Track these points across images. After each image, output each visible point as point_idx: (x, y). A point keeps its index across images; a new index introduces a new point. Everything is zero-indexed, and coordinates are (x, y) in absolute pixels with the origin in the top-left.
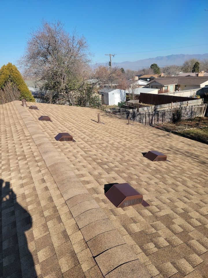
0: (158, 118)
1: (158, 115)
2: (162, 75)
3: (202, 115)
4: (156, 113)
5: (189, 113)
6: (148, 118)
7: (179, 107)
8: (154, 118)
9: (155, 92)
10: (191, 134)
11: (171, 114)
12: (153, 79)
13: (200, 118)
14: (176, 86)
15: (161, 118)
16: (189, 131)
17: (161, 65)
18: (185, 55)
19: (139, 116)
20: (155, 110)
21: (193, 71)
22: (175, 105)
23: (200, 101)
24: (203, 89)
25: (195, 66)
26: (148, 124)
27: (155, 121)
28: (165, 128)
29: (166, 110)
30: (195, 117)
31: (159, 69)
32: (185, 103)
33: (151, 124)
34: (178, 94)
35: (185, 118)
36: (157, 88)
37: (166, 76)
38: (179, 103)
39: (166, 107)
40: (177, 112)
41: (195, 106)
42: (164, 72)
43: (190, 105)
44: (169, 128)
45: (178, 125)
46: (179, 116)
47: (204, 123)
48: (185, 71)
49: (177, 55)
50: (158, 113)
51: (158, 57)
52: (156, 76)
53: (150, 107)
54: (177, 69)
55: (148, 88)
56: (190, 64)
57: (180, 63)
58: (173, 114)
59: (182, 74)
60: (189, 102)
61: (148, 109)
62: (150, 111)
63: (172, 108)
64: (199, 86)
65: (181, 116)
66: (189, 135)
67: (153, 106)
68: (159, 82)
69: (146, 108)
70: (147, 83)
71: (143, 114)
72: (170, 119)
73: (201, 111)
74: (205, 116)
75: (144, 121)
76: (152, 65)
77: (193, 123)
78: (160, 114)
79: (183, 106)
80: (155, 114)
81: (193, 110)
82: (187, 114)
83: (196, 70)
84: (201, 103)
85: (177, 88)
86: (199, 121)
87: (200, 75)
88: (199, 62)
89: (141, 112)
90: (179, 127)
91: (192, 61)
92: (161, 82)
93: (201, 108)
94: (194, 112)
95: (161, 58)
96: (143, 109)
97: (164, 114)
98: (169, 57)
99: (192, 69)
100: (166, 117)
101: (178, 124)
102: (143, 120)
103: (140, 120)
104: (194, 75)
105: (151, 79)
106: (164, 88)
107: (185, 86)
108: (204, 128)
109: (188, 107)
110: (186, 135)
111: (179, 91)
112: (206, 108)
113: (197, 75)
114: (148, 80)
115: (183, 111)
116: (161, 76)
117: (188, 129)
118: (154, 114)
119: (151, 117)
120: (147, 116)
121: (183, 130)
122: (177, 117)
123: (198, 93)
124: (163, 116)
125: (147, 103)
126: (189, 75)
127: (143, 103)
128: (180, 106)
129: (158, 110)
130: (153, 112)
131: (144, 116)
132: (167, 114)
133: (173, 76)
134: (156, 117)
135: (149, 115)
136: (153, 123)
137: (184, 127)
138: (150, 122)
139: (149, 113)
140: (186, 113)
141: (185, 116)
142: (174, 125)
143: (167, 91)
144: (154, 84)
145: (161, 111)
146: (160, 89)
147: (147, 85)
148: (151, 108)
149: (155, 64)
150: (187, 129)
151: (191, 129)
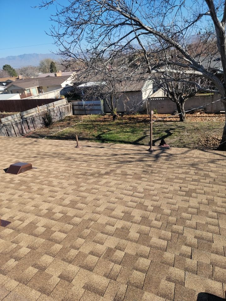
0: (28, 126)
1: (27, 122)
2: (20, 77)
3: (71, 114)
4: (24, 120)
5: (58, 114)
6: (16, 128)
7: (46, 110)
8: (23, 126)
9: (16, 97)
10: (65, 134)
11: (41, 119)
12: (10, 83)
13: (69, 117)
14: (39, 88)
15: (31, 125)
16: (62, 132)
17: (15, 66)
18: (38, 54)
19: (4, 127)
20: (22, 118)
21: (52, 71)
22: (42, 109)
23: (64, 101)
24: (64, 88)
25: (51, 66)
26: (19, 134)
27: (26, 129)
28: (39, 135)
29: (34, 115)
30: (65, 117)
31: (14, 70)
32: (51, 104)
33: (22, 134)
34: (43, 97)
35: (56, 120)
36: (18, 92)
37: (24, 78)
38: (45, 106)
39: (33, 112)
40: (46, 115)
41: (61, 106)
42: (21, 74)
43: (57, 106)
44: (43, 133)
45: (52, 129)
46: (50, 119)
47: (74, 121)
48: (44, 71)
49: (29, 54)
50: (26, 120)
51: (9, 57)
52: (13, 79)
53: (15, 115)
54: (34, 69)
55: (6, 93)
56: (46, 64)
57: (36, 63)
58: (43, 118)
59: (41, 75)
60: (55, 103)
61: (12, 118)
62: (16, 120)
63: (40, 112)
64: (61, 86)
65: (52, 119)
66: (64, 136)
67: (18, 114)
68: (19, 86)
69: (10, 118)
70: (4, 88)
71: (9, 125)
72: (42, 124)
73: (68, 111)
74: (73, 114)
75: (13, 132)
76: (4, 66)
77: (65, 123)
78: (29, 121)
79: (50, 108)
80: (24, 122)
81: (61, 110)
82: (57, 115)
83: (54, 70)
84: (65, 103)
85: (40, 90)
86: (69, 120)
87: (58, 75)
88: (54, 61)
89: (6, 123)
90: (53, 130)
91: (47, 61)
92: (21, 85)
93: (68, 108)
94: (63, 113)
95: (14, 58)
96: (7, 119)
97: (33, 121)
98: (22, 57)
99: (50, 69)
100: (36, 123)
101: (51, 127)
102: (11, 132)
103: (8, 133)
104: (52, 75)
105: (8, 83)
106: (26, 92)
107: (48, 87)
108: (75, 126)
109: (55, 109)
110: (61, 136)
111: (43, 93)
112: (71, 106)
113: (56, 75)
114: (4, 84)
115: (52, 113)
116: (18, 78)
117: (62, 130)
118: (22, 122)
119: (19, 126)
120: (14, 125)
121: (58, 132)
122: (48, 121)
123: (61, 93)
124: (33, 122)
125: (11, 112)
126: (49, 76)
127: (6, 111)
128: (47, 108)
129: (25, 117)
130: (20, 120)
131: (11, 127)
132: (36, 119)
133: (33, 77)
134: (26, 125)
135: (17, 124)
136: (25, 132)
137: (58, 129)
138: (21, 132)
139: (16, 122)
140: (55, 115)
141: (56, 119)
142: (47, 129)
143: (30, 95)
144: (13, 88)
145: (29, 117)
146: (22, 93)
147: (5, 90)
148: (17, 116)
149: (7, 65)
150: (60, 131)
151: (64, 129)
